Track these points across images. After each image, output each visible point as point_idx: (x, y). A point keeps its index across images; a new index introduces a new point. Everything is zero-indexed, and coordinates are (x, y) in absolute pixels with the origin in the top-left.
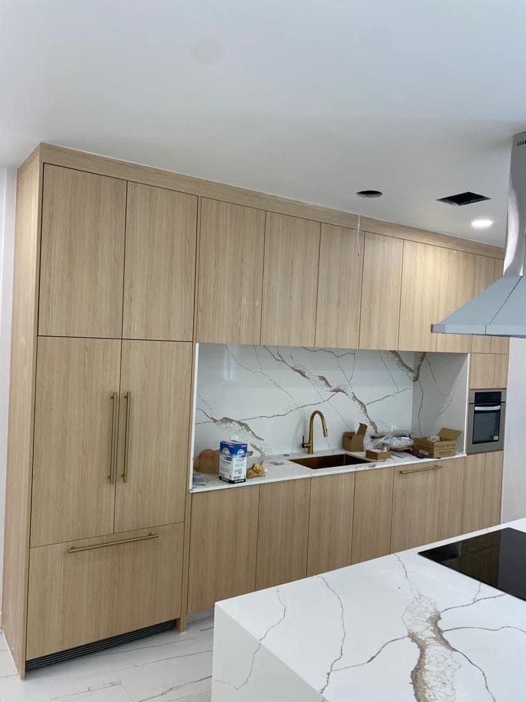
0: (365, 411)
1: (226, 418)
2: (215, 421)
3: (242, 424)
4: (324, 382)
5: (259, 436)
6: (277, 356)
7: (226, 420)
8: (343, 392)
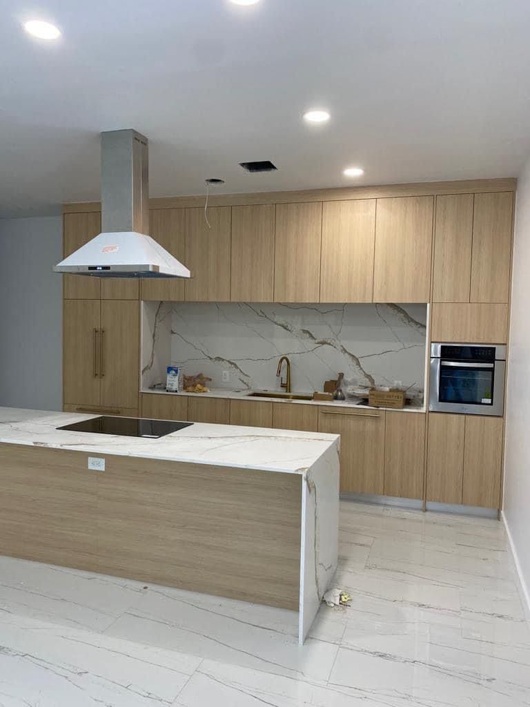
0: (358, 364)
1: (219, 358)
2: (211, 359)
3: (232, 363)
4: (308, 335)
5: (245, 373)
6: (260, 314)
7: (219, 359)
8: (329, 344)
